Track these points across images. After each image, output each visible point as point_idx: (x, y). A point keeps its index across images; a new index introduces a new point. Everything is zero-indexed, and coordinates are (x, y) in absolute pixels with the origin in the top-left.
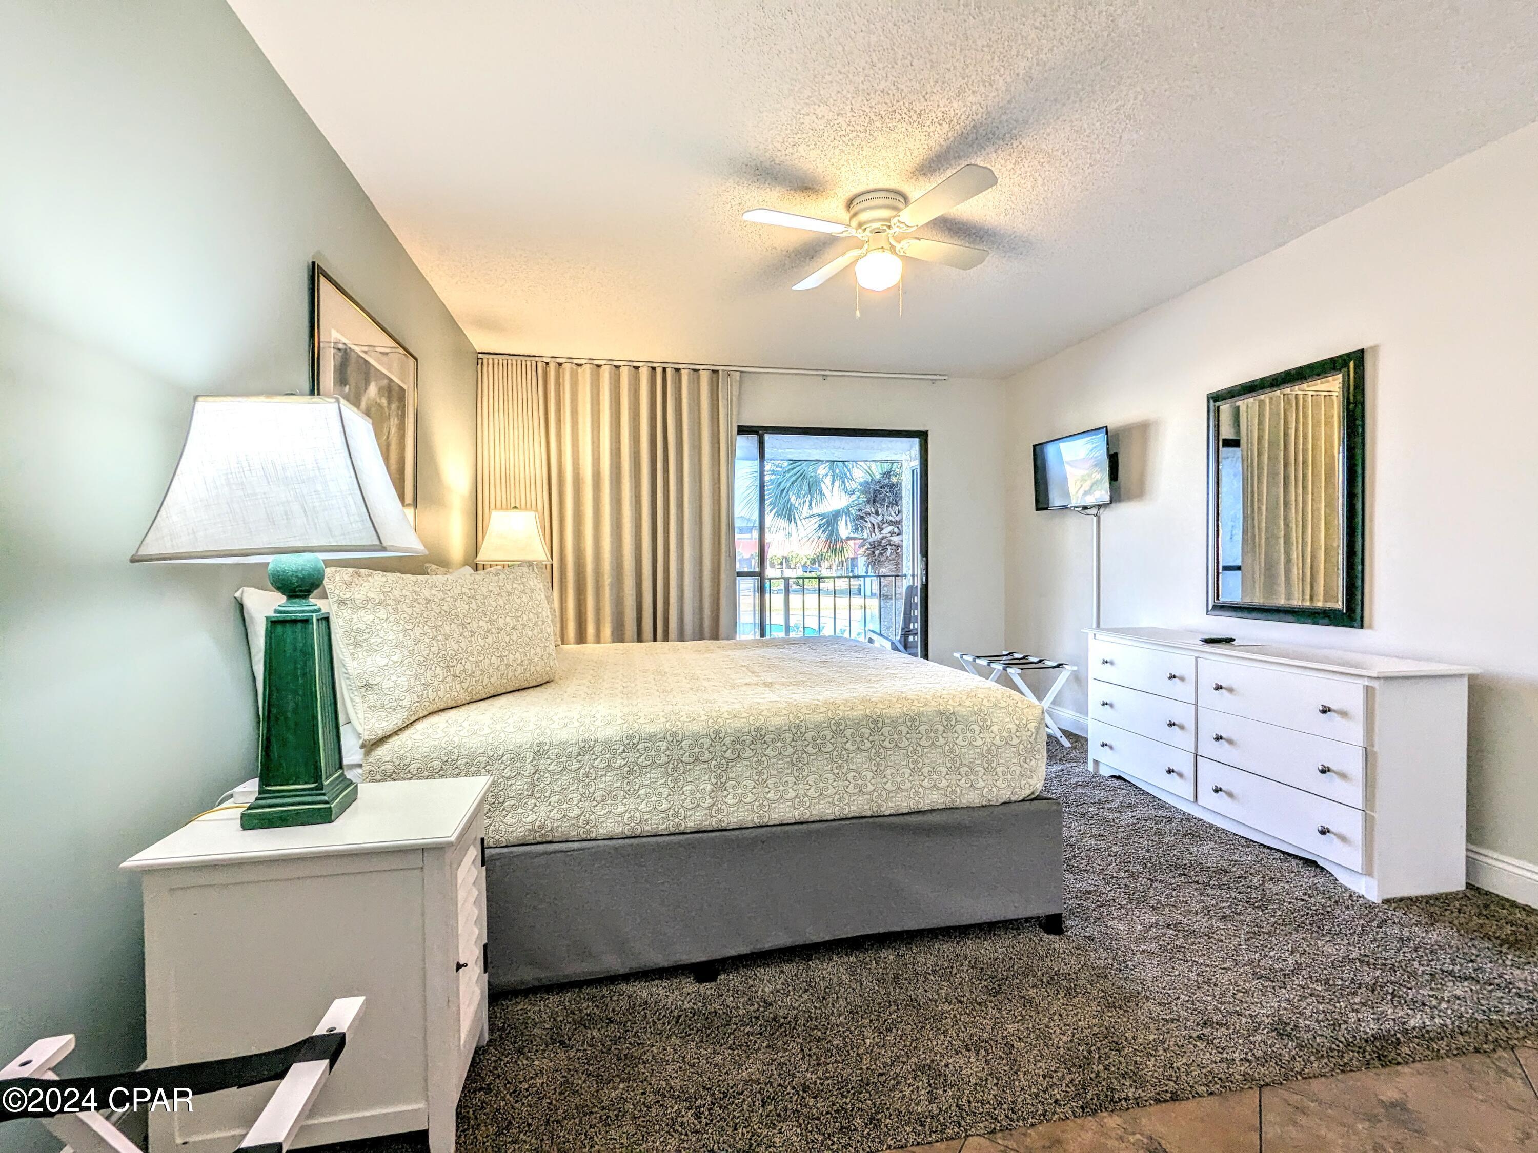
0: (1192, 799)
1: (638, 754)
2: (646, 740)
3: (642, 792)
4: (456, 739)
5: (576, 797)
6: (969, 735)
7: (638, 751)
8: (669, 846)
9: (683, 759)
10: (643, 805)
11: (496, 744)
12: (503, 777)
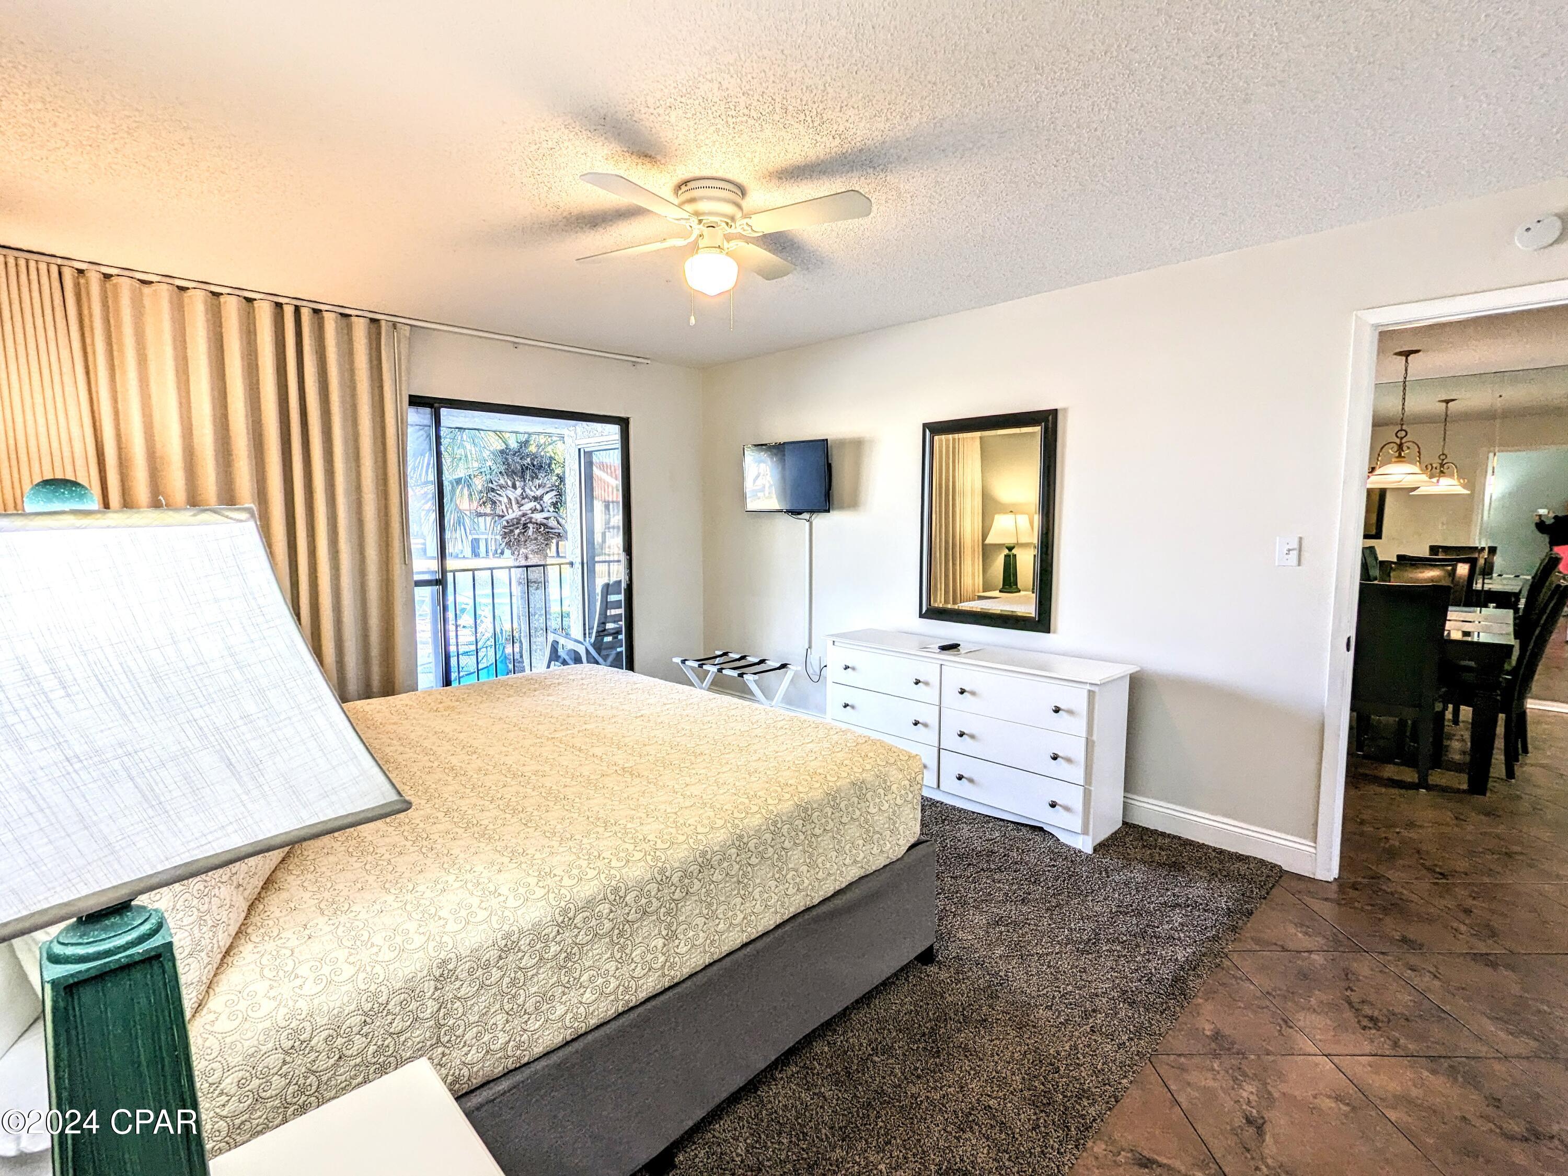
0: (935, 786)
1: (576, 931)
2: (583, 909)
3: (585, 978)
4: (302, 1004)
5: (500, 1019)
6: (877, 800)
7: (576, 927)
8: (622, 1032)
9: (629, 918)
10: (587, 995)
11: (372, 988)
12: (391, 1034)
